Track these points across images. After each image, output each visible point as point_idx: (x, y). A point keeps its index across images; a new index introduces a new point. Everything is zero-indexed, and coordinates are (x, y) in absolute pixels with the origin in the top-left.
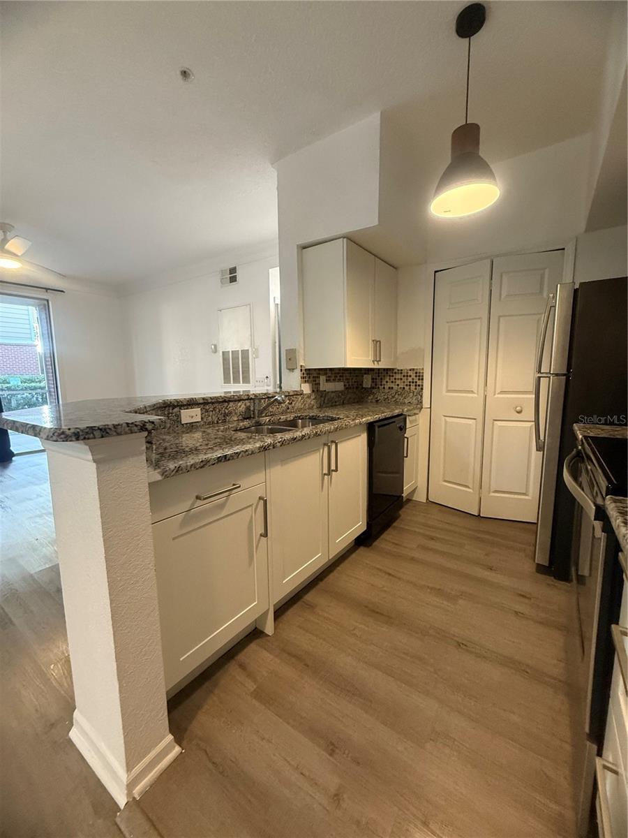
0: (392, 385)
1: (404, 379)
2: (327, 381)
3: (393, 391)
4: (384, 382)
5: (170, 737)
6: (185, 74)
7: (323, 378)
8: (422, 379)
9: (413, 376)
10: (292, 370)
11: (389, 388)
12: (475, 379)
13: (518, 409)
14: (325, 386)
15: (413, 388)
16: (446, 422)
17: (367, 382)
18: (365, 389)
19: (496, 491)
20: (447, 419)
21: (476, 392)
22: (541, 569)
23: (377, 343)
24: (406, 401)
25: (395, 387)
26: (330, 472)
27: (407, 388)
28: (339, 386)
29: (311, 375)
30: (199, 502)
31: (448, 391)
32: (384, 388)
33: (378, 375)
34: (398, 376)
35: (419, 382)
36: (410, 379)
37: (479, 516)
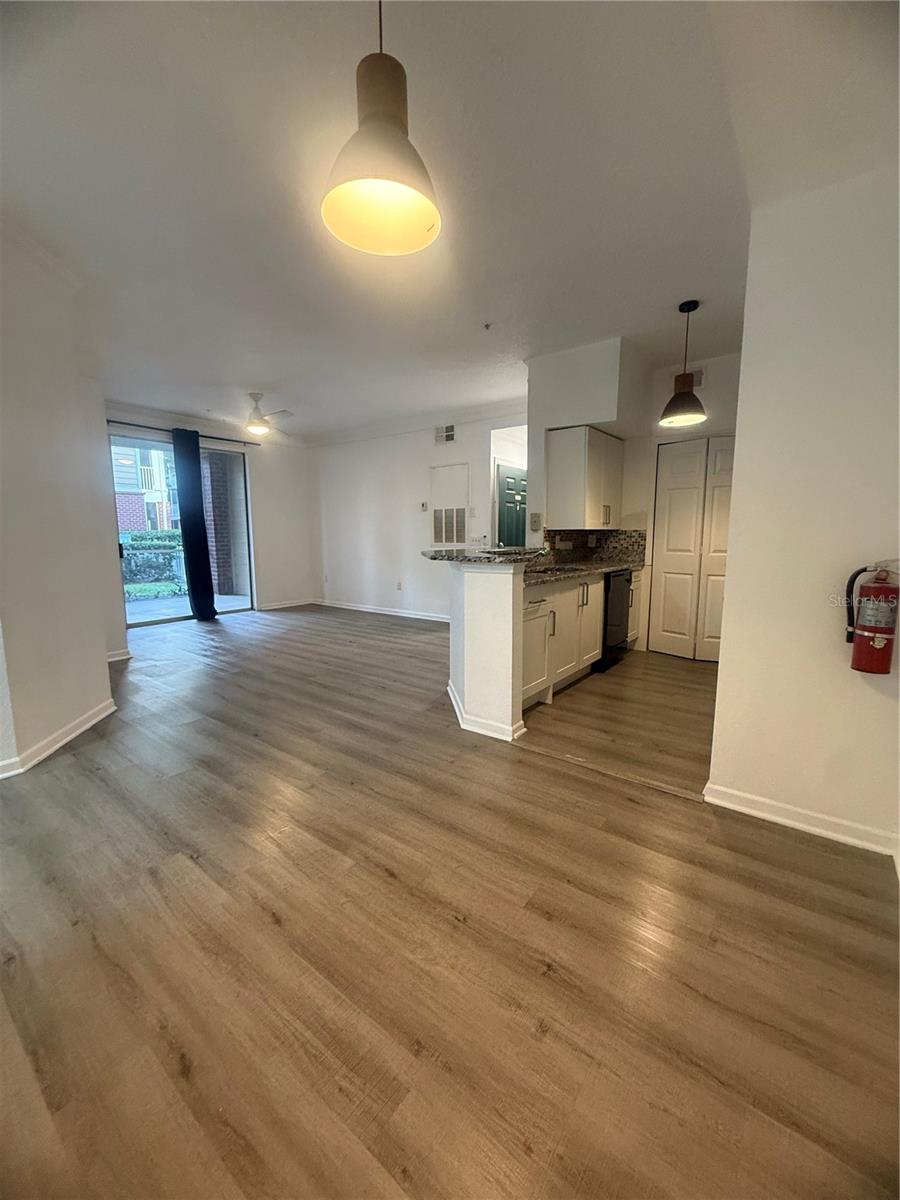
0: (616, 545)
1: (628, 539)
2: (561, 540)
3: (617, 551)
4: (608, 542)
5: (522, 722)
6: (487, 326)
7: (558, 538)
8: (645, 540)
9: (637, 537)
10: (535, 530)
11: (613, 547)
12: (692, 542)
14: (559, 545)
15: (636, 547)
16: (666, 577)
17: (592, 542)
18: (590, 548)
19: (709, 637)
20: (668, 575)
21: (693, 551)
23: (607, 509)
24: (630, 559)
25: (619, 547)
26: (583, 605)
27: (630, 547)
28: (569, 545)
29: (551, 535)
30: (531, 605)
31: (668, 550)
32: (608, 547)
33: (602, 535)
34: (622, 537)
35: (642, 543)
36: (633, 540)
37: (694, 659)
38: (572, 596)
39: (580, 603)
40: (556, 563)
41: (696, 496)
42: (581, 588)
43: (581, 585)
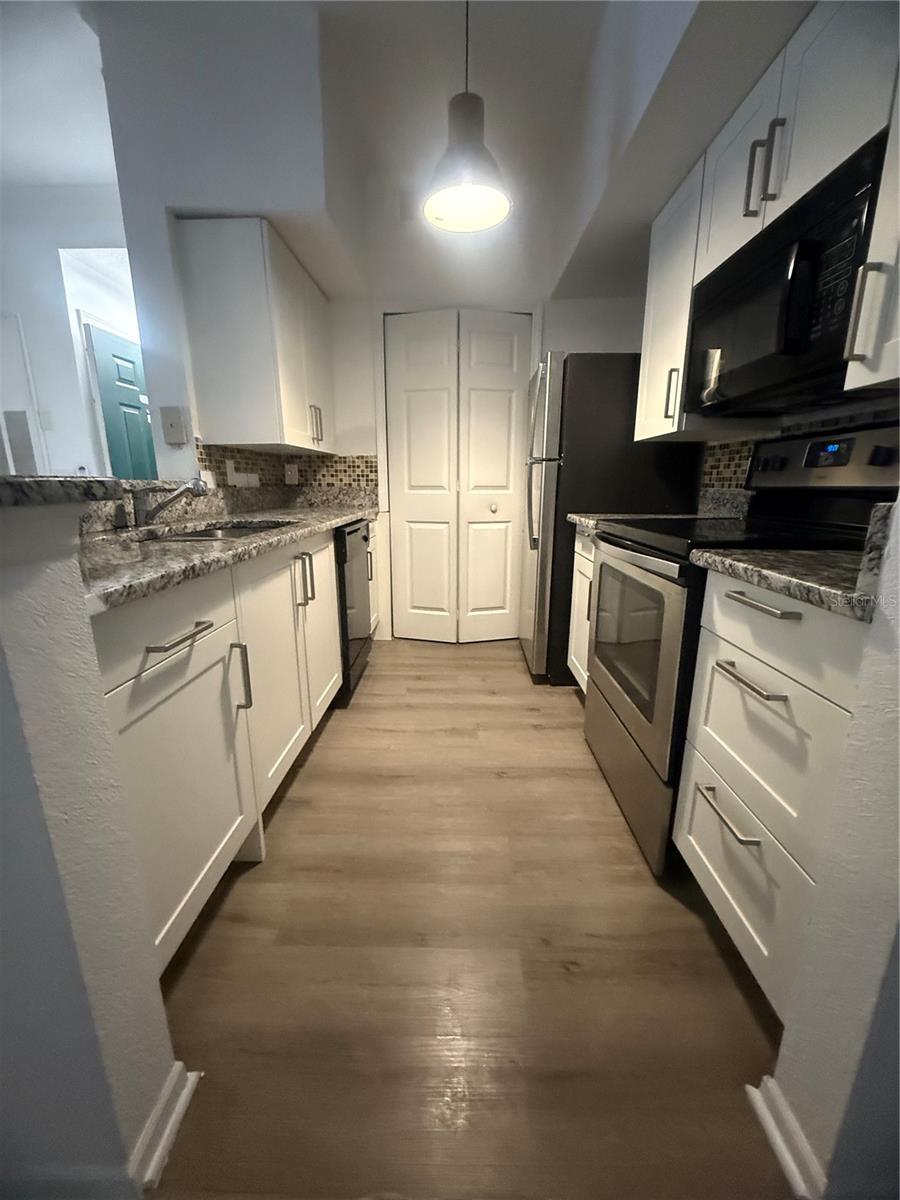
0: (330, 480)
1: (350, 471)
2: (237, 470)
3: (335, 490)
4: (319, 476)
5: (178, 1065)
7: (230, 465)
8: (376, 472)
9: (363, 467)
10: (178, 445)
11: (328, 484)
12: (445, 475)
13: (493, 508)
14: (238, 479)
15: (363, 484)
16: (411, 528)
17: (292, 475)
18: (290, 486)
19: (475, 609)
20: (411, 524)
21: (446, 487)
22: (539, 680)
23: (317, 411)
24: (356, 503)
25: (337, 484)
26: (306, 600)
27: (355, 484)
28: (252, 480)
29: (216, 456)
31: (412, 487)
32: (320, 485)
33: (312, 463)
34: (340, 467)
35: (372, 476)
36: (358, 471)
37: (458, 642)
38: (279, 588)
39: (300, 600)
40: (231, 513)
41: (446, 400)
42: (299, 563)
43: (296, 558)
